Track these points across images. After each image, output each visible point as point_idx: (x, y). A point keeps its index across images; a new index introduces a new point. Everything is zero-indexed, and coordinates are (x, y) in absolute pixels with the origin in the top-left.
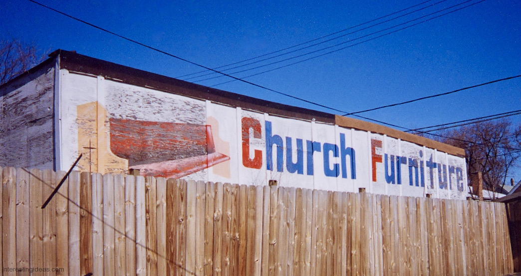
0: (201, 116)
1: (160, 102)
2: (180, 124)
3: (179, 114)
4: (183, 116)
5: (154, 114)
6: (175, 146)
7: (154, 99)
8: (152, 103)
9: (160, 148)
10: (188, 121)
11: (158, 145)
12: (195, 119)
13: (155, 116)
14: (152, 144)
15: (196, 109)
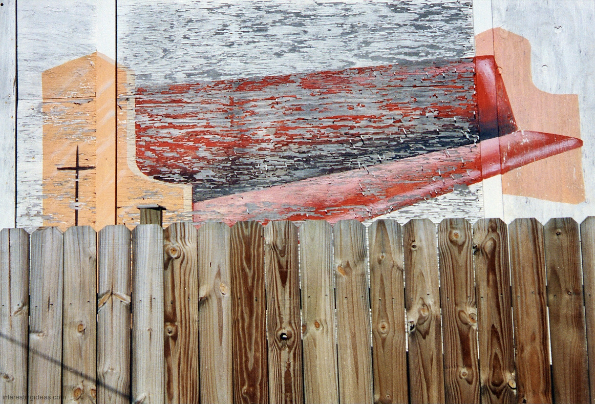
0: (454, 36)
1: (297, 20)
2: (371, 69)
3: (367, 43)
4: (383, 45)
5: (279, 55)
6: (352, 132)
7: (279, 17)
8: (270, 28)
9: (300, 143)
10: (402, 57)
11: (292, 137)
12: (432, 47)
13: (281, 60)
14: (271, 137)
15: (436, 17)
